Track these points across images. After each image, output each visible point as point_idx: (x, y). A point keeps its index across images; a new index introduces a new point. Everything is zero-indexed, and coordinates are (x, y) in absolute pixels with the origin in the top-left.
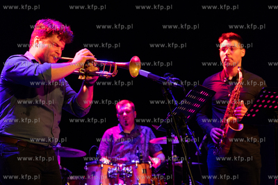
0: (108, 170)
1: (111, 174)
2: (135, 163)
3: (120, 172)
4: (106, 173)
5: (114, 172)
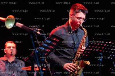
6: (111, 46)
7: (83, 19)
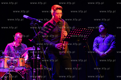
0: (7, 60)
1: (8, 62)
2: (18, 58)
3: (12, 62)
4: (6, 62)
5: (10, 61)
6: (85, 31)
7: (61, 13)
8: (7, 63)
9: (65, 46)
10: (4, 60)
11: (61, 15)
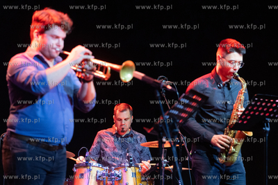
0: (97, 172)
2: (124, 167)
5: (103, 174)
8: (97, 180)
9: (237, 145)
10: (90, 170)
11: (238, 67)
